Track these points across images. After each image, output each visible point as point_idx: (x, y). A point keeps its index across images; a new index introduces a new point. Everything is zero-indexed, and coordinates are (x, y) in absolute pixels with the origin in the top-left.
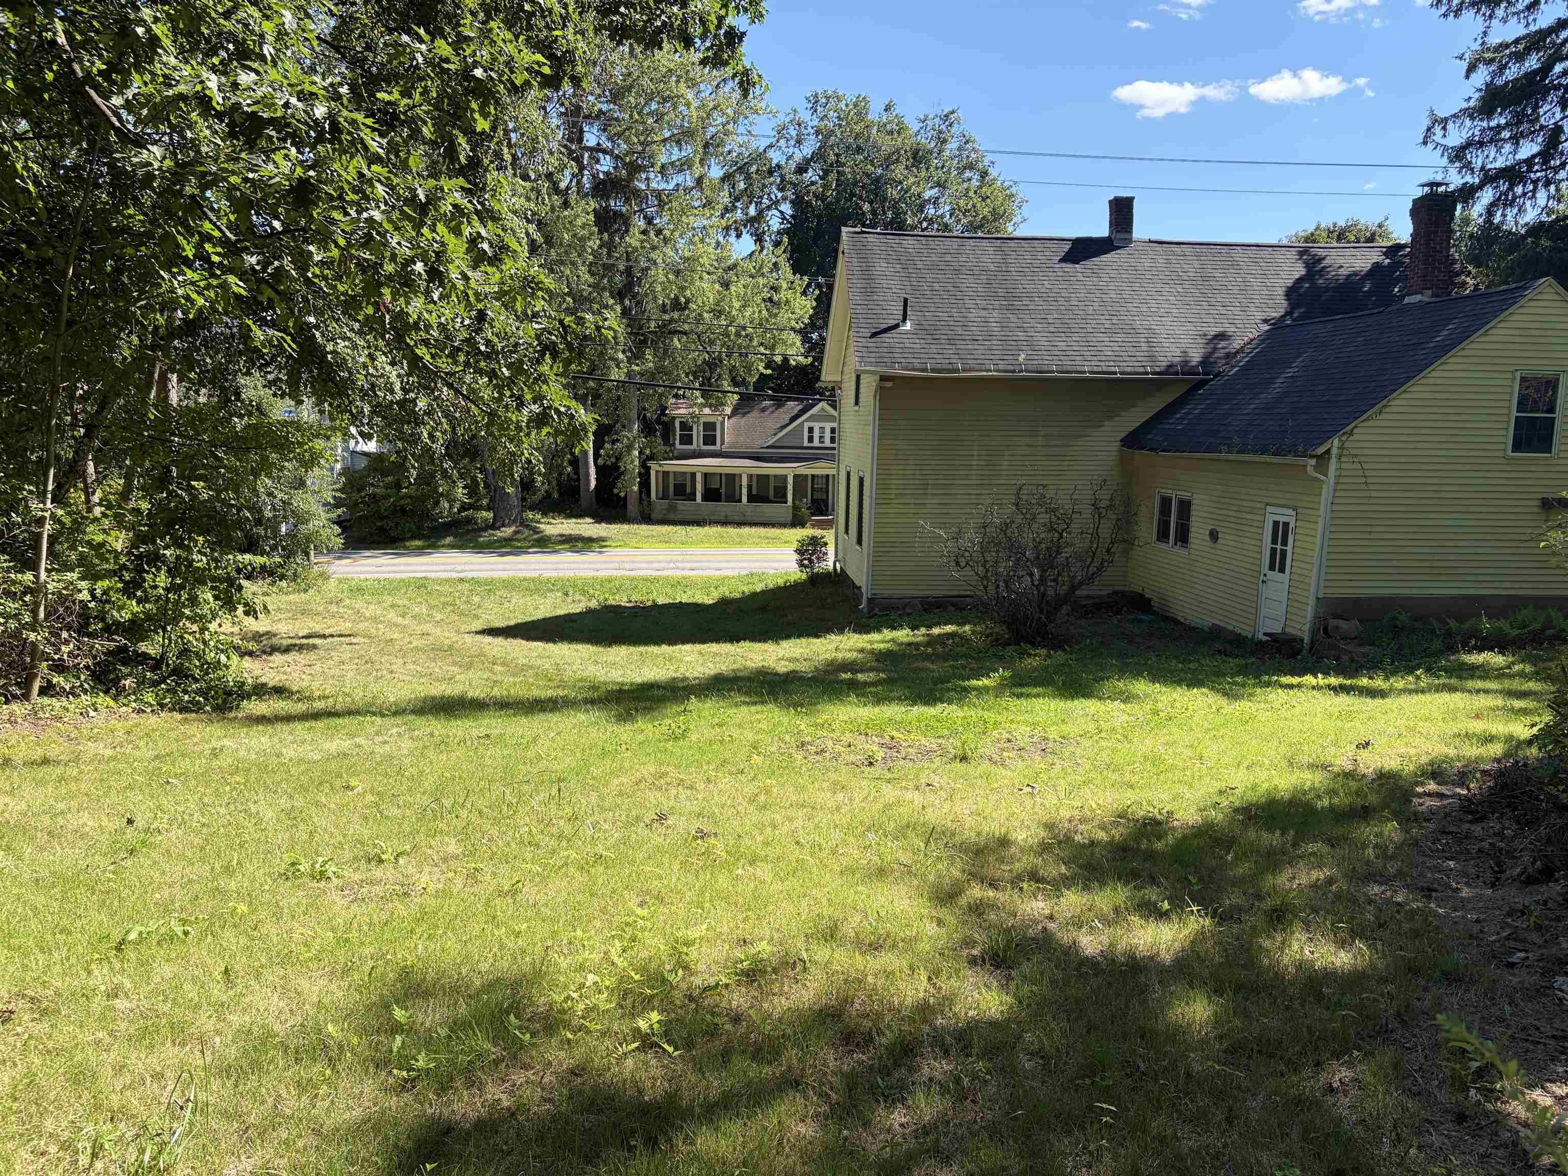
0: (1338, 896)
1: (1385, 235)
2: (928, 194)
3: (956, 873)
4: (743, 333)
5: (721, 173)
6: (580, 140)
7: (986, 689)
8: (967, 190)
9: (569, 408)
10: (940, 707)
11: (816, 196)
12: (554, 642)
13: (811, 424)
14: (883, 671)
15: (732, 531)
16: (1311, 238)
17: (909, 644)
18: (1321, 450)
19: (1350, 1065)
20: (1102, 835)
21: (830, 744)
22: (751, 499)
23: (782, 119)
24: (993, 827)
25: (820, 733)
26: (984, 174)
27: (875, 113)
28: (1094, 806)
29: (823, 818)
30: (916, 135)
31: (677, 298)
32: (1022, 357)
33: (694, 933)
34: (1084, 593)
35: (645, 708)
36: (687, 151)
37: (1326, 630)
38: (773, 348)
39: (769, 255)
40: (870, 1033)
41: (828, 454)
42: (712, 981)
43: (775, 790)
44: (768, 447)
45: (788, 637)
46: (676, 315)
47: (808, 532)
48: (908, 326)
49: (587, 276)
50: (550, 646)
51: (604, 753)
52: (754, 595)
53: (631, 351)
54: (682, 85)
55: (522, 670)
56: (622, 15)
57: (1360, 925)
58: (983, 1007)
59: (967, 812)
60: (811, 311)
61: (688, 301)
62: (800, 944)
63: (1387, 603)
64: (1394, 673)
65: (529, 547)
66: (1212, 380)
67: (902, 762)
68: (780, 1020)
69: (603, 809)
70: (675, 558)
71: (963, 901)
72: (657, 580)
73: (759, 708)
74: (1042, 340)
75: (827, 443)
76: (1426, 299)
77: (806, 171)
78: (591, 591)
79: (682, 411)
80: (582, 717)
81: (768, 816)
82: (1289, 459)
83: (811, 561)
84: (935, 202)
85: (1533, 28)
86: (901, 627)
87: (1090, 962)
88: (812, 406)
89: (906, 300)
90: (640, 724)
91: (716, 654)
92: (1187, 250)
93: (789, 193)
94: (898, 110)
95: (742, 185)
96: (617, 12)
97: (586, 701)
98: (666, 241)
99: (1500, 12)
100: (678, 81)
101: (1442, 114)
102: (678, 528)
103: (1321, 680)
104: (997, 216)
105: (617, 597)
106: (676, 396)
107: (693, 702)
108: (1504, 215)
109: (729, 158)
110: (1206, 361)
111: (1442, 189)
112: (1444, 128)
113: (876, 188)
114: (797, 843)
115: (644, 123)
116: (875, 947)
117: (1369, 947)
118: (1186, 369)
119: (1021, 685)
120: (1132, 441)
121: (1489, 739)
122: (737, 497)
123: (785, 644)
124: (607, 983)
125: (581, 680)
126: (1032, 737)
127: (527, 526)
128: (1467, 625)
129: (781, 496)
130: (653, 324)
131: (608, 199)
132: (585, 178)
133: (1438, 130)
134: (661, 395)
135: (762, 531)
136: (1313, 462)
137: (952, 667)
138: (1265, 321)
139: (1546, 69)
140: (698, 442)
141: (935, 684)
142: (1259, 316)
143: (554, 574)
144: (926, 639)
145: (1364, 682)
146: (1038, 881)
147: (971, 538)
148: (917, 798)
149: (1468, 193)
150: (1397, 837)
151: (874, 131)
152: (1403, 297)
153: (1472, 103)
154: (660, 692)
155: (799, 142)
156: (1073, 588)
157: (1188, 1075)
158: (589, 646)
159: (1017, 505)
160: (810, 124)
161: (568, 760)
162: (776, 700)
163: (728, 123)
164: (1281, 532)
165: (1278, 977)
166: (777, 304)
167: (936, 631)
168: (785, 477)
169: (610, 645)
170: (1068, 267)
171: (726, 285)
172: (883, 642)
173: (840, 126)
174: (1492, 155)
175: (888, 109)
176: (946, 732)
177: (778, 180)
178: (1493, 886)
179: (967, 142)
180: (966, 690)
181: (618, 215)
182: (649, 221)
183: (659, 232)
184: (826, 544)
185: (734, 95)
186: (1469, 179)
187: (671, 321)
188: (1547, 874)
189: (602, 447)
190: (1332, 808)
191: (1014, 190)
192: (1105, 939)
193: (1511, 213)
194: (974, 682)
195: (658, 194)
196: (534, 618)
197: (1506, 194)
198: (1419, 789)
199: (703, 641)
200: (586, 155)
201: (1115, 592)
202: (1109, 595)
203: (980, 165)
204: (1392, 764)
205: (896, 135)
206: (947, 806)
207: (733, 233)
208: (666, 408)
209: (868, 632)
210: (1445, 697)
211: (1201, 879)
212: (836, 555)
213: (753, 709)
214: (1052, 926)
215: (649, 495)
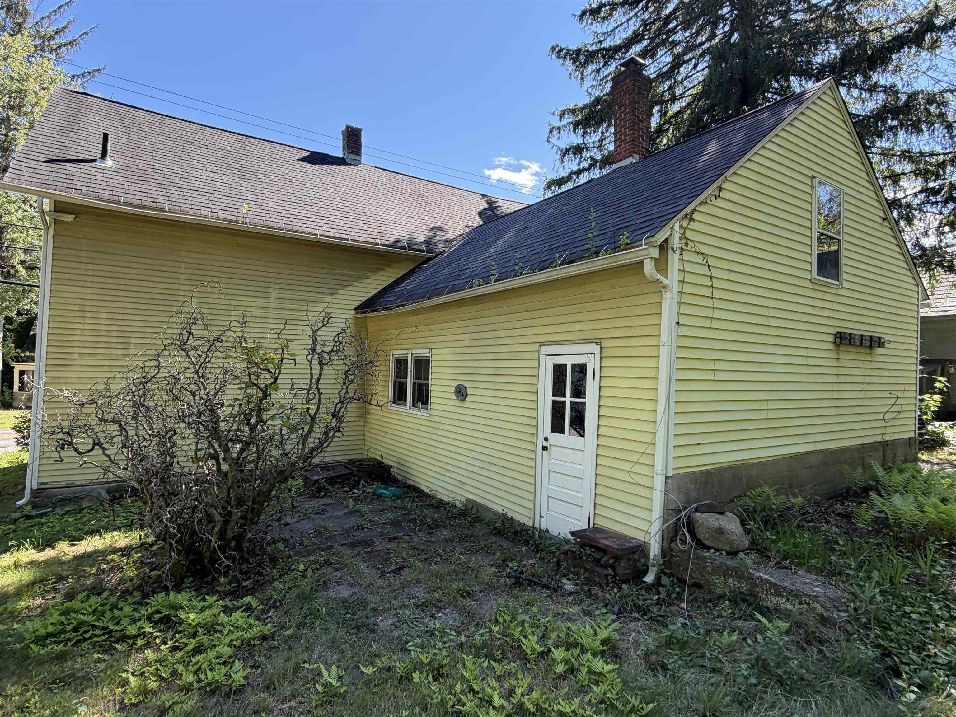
37: (688, 532)
48: (107, 164)
66: (435, 257)
76: (636, 160)
89: (106, 136)
110: (428, 242)
118: (412, 246)
120: (366, 309)
136: (653, 253)
138: (467, 226)
164: (570, 379)
170: (305, 165)
215: (11, 387)
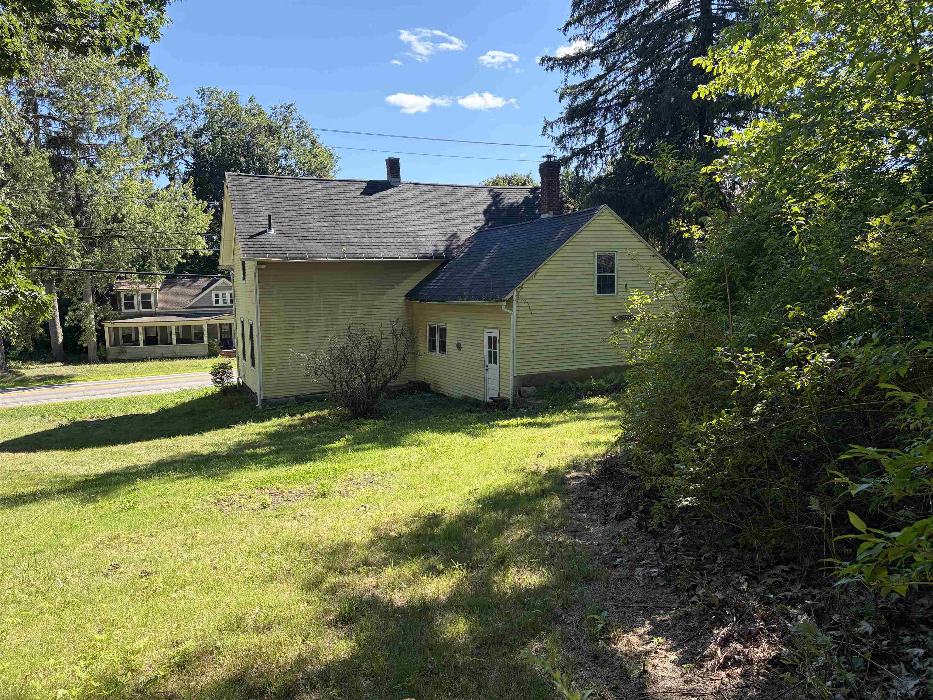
0: (531, 543)
1: (531, 181)
2: (280, 153)
3: (319, 569)
4: (165, 236)
5: (142, 136)
6: (35, 110)
7: (338, 449)
8: (304, 151)
9: (33, 291)
10: (309, 464)
11: (209, 153)
12: (35, 451)
13: (217, 292)
14: (273, 445)
15: (167, 363)
16: (495, 183)
17: (290, 426)
18: (507, 297)
19: (540, 640)
20: (406, 530)
21: (237, 498)
22: (179, 341)
23: (181, 103)
24: (341, 537)
25: (230, 492)
26: (314, 142)
27: (243, 103)
28: (401, 512)
29: (232, 549)
30: (270, 117)
31: (115, 215)
32: (344, 249)
33: (139, 645)
34: (394, 384)
35: (104, 491)
36: (116, 120)
37: (520, 393)
38: (186, 245)
39: (179, 187)
40: (264, 687)
41: (228, 310)
42: (153, 676)
43: (199, 535)
44: (188, 308)
45: (209, 430)
46: (115, 225)
47: (220, 360)
48: (273, 231)
49: (47, 201)
50: (32, 454)
51: (72, 528)
52: (184, 404)
53: (84, 249)
54: (108, 78)
55: (10, 475)
56: (58, 33)
57: (543, 558)
58: (337, 652)
59: (326, 528)
60: (210, 222)
61: (124, 216)
62: (216, 636)
63: (548, 376)
64: (554, 413)
65: (13, 386)
66: (451, 260)
67: (285, 503)
68: (202, 693)
69: (71, 568)
70: (126, 385)
71: (323, 586)
72: (113, 400)
73: (188, 480)
74: (355, 240)
75: (229, 303)
76: (551, 216)
77: (201, 136)
78: (62, 413)
79: (125, 287)
80: (55, 504)
81: (193, 554)
82: (493, 303)
83: (222, 379)
84: (286, 157)
85: (588, 79)
86: (284, 415)
87: (400, 610)
88: (216, 281)
89: (270, 216)
90: (100, 503)
91: (158, 447)
92: (431, 188)
93: (190, 150)
94: (257, 102)
95: (157, 143)
96: (53, 31)
97: (59, 492)
98: (104, 178)
99: (572, 70)
100: (105, 75)
101: (550, 120)
102: (128, 364)
103: (519, 421)
104: (324, 166)
105: (83, 416)
106: (119, 278)
107: (140, 483)
108: (583, 173)
109: (146, 126)
110: (447, 250)
111: (552, 159)
112: (552, 127)
113: (247, 149)
114: (215, 568)
115: (83, 101)
116: (267, 628)
117: (547, 570)
118: (437, 255)
119: (359, 443)
120: (412, 296)
121: (598, 444)
122: (169, 341)
123: (207, 435)
124: (74, 693)
125: (56, 476)
126: (365, 475)
127: (10, 372)
128: (586, 384)
129: (199, 338)
130: (99, 232)
131: (58, 150)
132: (41, 136)
133: (549, 128)
134: (108, 278)
135: (188, 362)
136: (505, 303)
137: (318, 437)
138: (475, 228)
139: (595, 99)
140: (138, 307)
141: (307, 449)
142: (472, 225)
143: (33, 404)
144: (301, 421)
145: (540, 419)
146: (369, 565)
147: (323, 358)
148: (295, 524)
149: (566, 161)
150: (559, 504)
151: (243, 113)
152: (540, 214)
153: (564, 115)
154: (116, 478)
155: (194, 118)
156: (386, 383)
157: (457, 667)
158: (62, 452)
159: (349, 336)
160: (201, 107)
161: (43, 537)
162: (200, 474)
163: (143, 103)
164: (493, 342)
165: (503, 597)
166: (188, 218)
167: (307, 416)
168: (201, 327)
169: (78, 449)
170: (366, 197)
171: (151, 206)
172: (273, 426)
173: (221, 109)
174: (575, 142)
175: (251, 100)
176: (312, 480)
177: (182, 141)
178: (605, 524)
179: (302, 123)
180: (325, 451)
181: (67, 160)
182: (91, 165)
183: (99, 172)
184: (231, 367)
185: (145, 86)
186: (565, 153)
187: (113, 229)
188: (628, 514)
189: (66, 314)
190: (526, 494)
191: (332, 151)
192: (408, 594)
193: (586, 171)
194: (331, 445)
195: (96, 147)
196: (19, 436)
197: (583, 161)
198: (568, 476)
199: (149, 439)
200: (41, 121)
201: (410, 383)
202: (406, 384)
203: (311, 137)
204: (554, 464)
205: (257, 117)
206: (313, 527)
207: (154, 174)
208: (113, 286)
209: (263, 421)
210: (578, 423)
211: (461, 547)
212: (239, 374)
213: (184, 481)
214: (377, 592)
215: (104, 344)
